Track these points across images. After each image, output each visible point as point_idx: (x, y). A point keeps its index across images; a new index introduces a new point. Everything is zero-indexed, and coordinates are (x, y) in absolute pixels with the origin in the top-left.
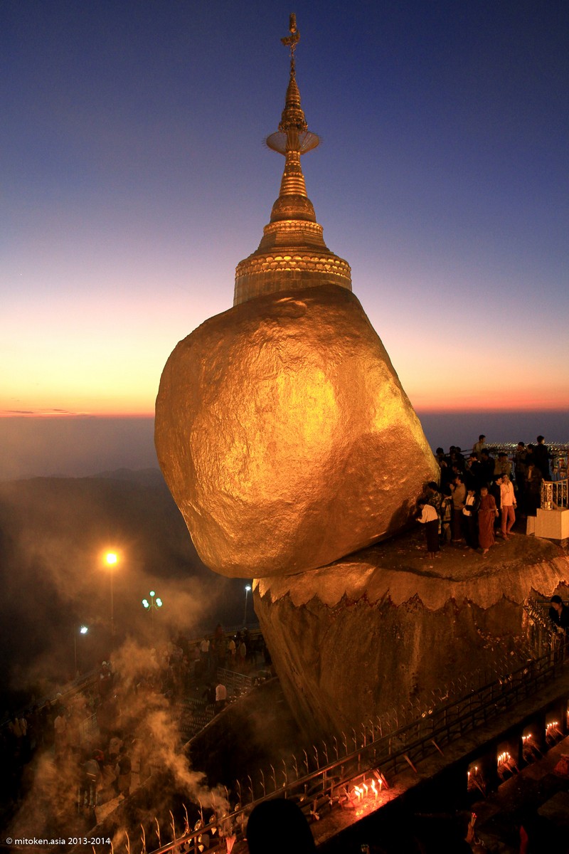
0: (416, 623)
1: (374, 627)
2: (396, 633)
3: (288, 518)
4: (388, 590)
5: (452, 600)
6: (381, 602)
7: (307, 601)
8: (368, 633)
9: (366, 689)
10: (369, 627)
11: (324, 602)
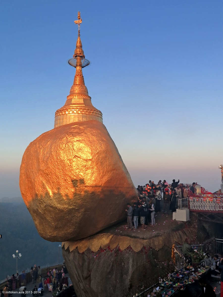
0: (130, 257)
1: (113, 260)
2: (122, 262)
3: (76, 215)
4: (118, 244)
5: (144, 248)
6: (116, 249)
7: (85, 251)
8: (110, 263)
9: (110, 287)
10: (111, 260)
11: (92, 250)
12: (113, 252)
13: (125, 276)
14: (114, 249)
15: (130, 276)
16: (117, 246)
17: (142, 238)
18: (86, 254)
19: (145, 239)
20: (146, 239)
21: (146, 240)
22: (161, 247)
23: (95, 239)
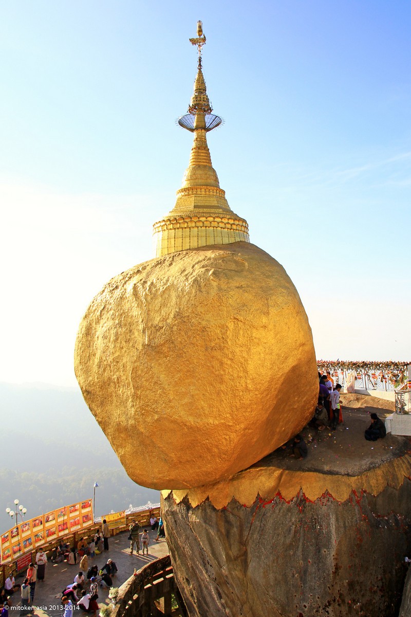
0: (331, 514)
1: (295, 521)
2: (316, 524)
4: (301, 489)
5: (354, 492)
6: (297, 499)
7: (227, 504)
8: (291, 526)
9: (293, 574)
10: (291, 521)
11: (241, 503)
12: (292, 504)
13: (325, 550)
14: (293, 498)
15: (335, 550)
16: (299, 493)
17: (346, 474)
18: (230, 509)
19: (351, 476)
20: (354, 476)
21: (354, 478)
22: (381, 489)
23: (243, 480)
